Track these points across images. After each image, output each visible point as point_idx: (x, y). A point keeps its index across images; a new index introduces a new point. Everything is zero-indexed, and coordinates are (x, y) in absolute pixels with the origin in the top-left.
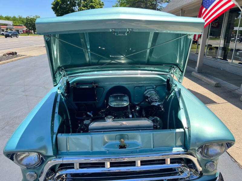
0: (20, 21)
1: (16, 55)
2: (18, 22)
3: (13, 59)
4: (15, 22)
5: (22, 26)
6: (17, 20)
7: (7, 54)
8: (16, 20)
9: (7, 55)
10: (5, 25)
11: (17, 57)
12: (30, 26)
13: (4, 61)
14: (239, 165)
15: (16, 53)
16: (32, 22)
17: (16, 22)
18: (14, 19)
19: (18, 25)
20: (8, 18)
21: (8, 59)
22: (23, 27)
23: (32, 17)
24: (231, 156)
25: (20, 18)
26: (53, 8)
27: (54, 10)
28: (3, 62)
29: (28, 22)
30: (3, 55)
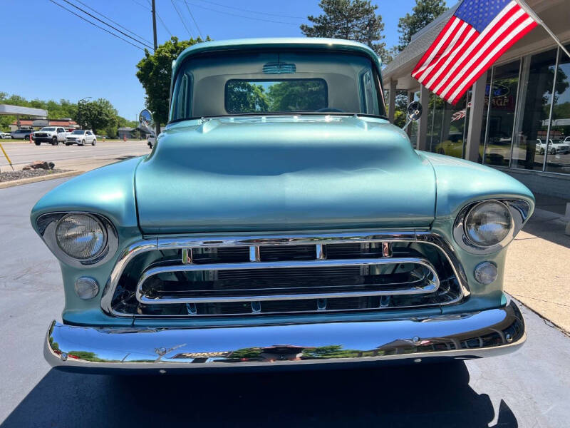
0: (63, 112)
1: (52, 168)
2: (61, 114)
3: (44, 176)
4: (52, 113)
5: (68, 121)
6: (58, 110)
7: (32, 167)
8: (55, 109)
9: (32, 169)
10: (29, 120)
11: (53, 173)
12: (87, 120)
13: (25, 179)
14: (564, 332)
15: (52, 165)
16: (90, 113)
17: (54, 114)
18: (51, 107)
19: (59, 119)
20: (36, 105)
21: (33, 176)
22: (71, 122)
23: (91, 101)
24: (544, 318)
25: (64, 104)
26: (139, 75)
27: (141, 81)
28: (22, 180)
29: (83, 113)
30: (24, 169)
